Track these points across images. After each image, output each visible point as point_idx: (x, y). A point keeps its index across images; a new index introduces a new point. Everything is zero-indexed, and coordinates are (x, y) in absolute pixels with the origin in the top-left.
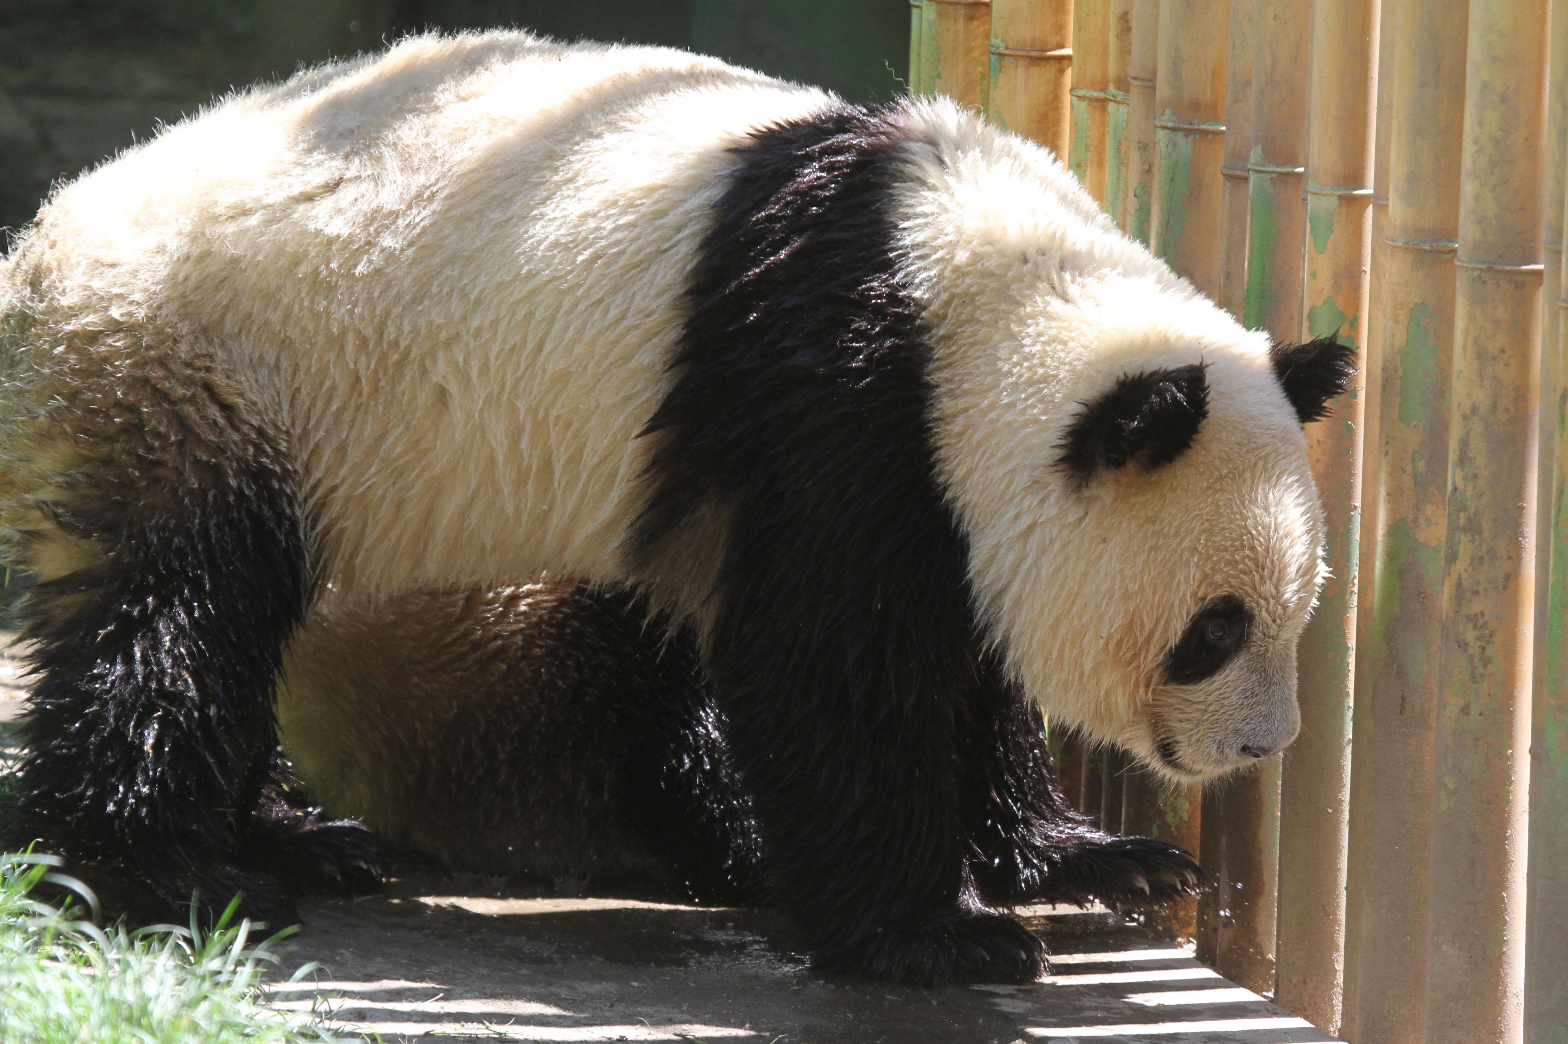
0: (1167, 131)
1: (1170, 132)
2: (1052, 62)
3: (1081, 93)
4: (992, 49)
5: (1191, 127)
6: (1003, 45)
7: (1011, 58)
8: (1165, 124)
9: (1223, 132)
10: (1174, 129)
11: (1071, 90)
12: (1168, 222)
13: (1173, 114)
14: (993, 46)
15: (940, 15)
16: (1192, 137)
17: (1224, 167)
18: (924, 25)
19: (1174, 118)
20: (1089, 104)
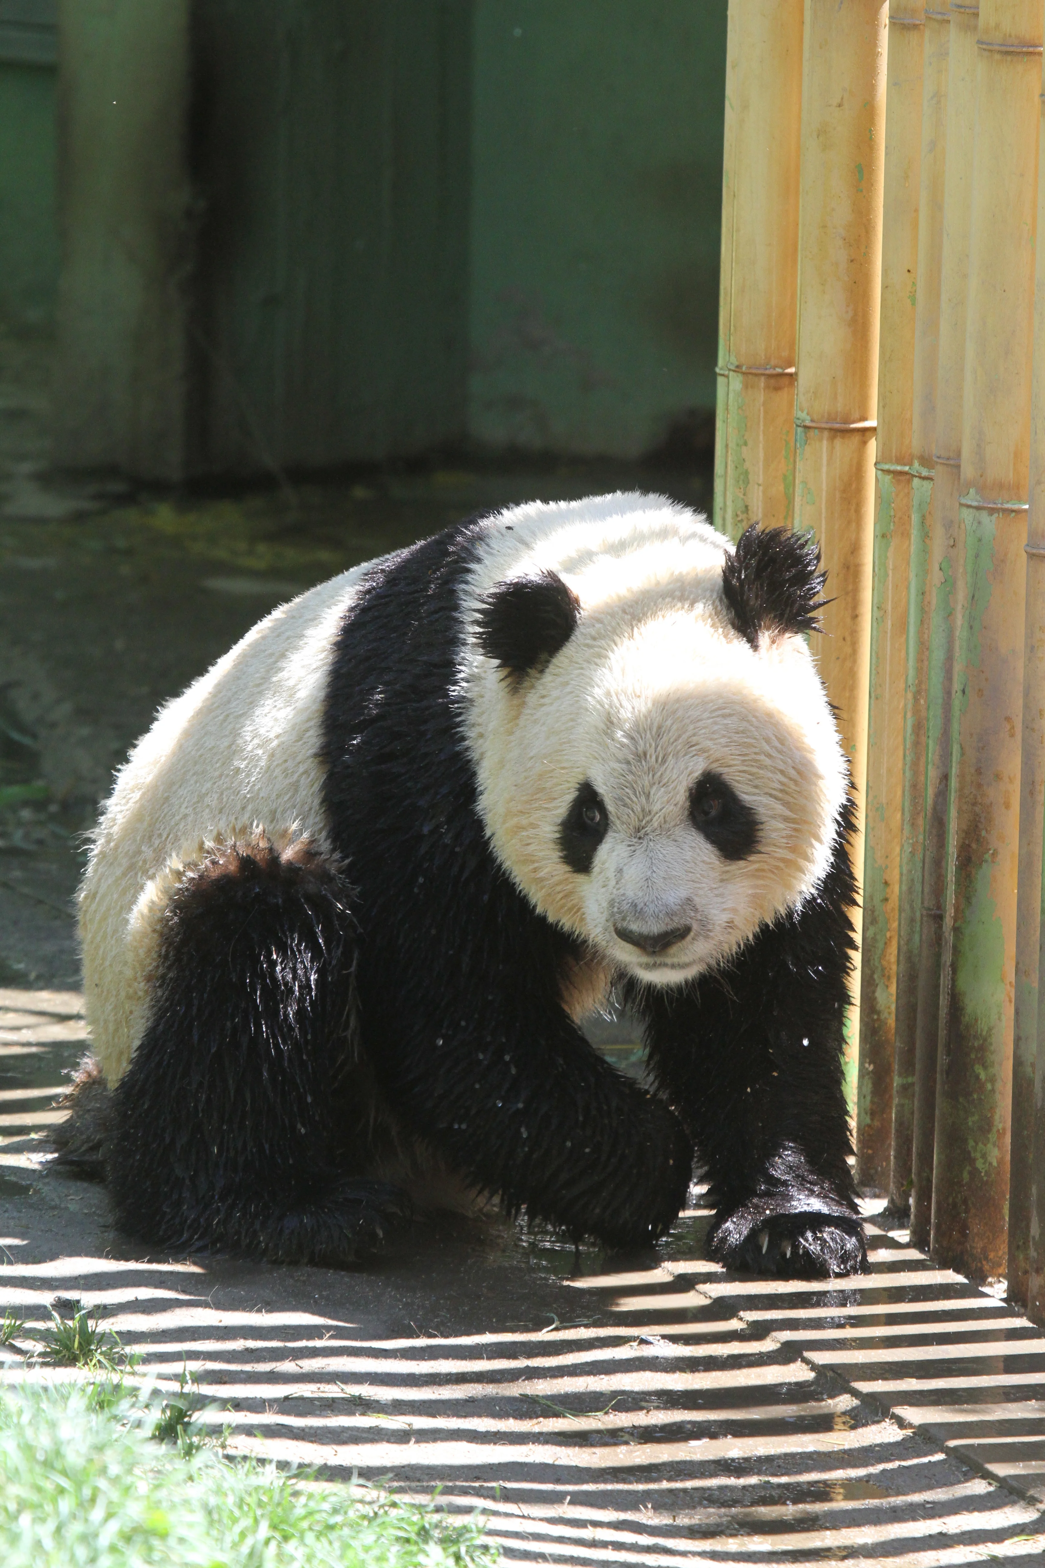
0: (971, 510)
1: (975, 511)
2: (856, 434)
3: (886, 467)
4: (798, 422)
5: (995, 506)
6: (808, 418)
7: (816, 431)
8: (969, 503)
9: (1025, 511)
10: (978, 508)
11: (875, 464)
12: (973, 597)
13: (977, 493)
14: (798, 419)
15: (746, 386)
16: (996, 515)
17: (1028, 545)
18: (731, 396)
19: (978, 497)
20: (894, 478)
